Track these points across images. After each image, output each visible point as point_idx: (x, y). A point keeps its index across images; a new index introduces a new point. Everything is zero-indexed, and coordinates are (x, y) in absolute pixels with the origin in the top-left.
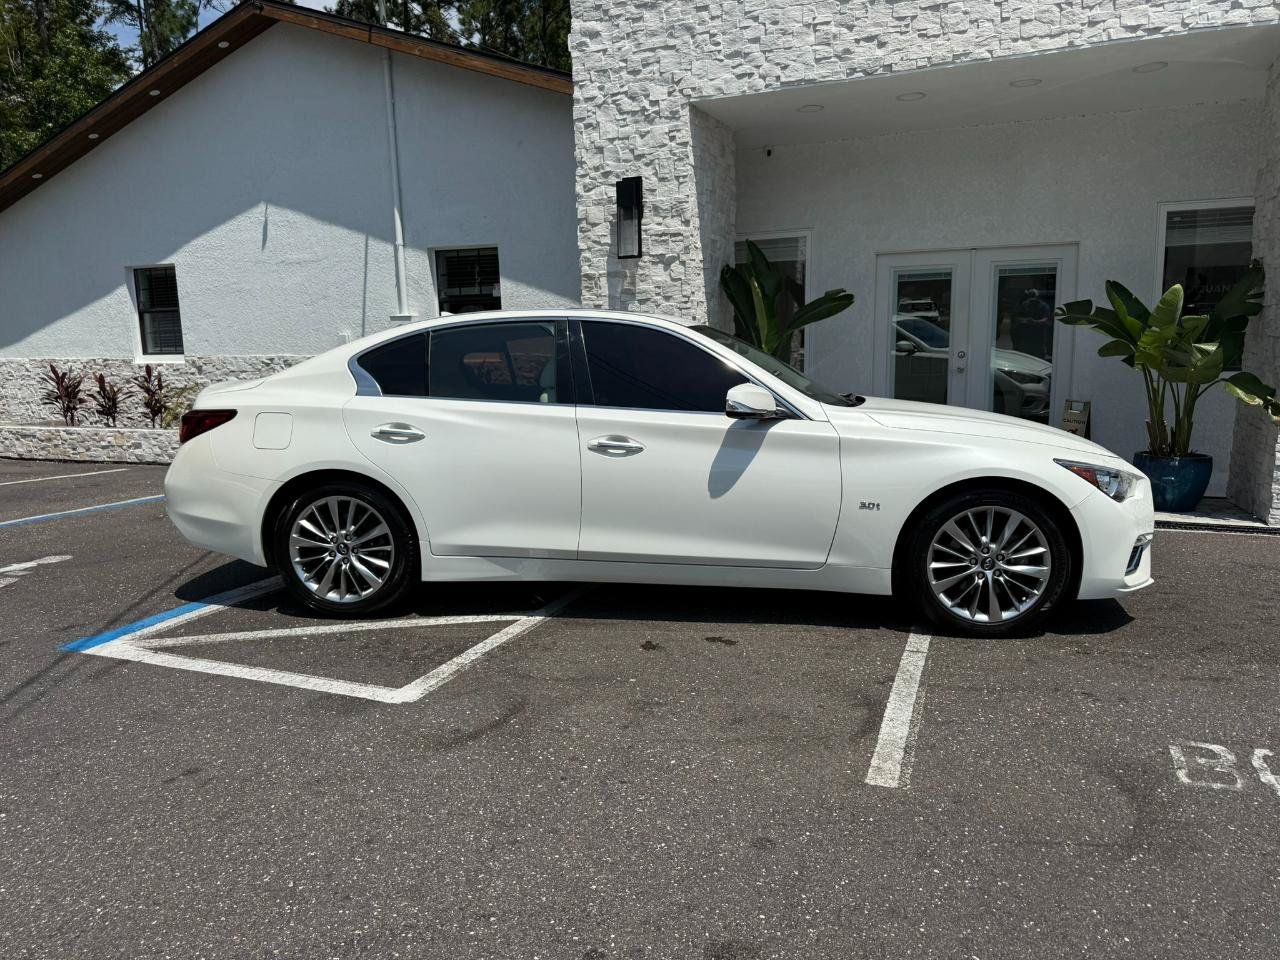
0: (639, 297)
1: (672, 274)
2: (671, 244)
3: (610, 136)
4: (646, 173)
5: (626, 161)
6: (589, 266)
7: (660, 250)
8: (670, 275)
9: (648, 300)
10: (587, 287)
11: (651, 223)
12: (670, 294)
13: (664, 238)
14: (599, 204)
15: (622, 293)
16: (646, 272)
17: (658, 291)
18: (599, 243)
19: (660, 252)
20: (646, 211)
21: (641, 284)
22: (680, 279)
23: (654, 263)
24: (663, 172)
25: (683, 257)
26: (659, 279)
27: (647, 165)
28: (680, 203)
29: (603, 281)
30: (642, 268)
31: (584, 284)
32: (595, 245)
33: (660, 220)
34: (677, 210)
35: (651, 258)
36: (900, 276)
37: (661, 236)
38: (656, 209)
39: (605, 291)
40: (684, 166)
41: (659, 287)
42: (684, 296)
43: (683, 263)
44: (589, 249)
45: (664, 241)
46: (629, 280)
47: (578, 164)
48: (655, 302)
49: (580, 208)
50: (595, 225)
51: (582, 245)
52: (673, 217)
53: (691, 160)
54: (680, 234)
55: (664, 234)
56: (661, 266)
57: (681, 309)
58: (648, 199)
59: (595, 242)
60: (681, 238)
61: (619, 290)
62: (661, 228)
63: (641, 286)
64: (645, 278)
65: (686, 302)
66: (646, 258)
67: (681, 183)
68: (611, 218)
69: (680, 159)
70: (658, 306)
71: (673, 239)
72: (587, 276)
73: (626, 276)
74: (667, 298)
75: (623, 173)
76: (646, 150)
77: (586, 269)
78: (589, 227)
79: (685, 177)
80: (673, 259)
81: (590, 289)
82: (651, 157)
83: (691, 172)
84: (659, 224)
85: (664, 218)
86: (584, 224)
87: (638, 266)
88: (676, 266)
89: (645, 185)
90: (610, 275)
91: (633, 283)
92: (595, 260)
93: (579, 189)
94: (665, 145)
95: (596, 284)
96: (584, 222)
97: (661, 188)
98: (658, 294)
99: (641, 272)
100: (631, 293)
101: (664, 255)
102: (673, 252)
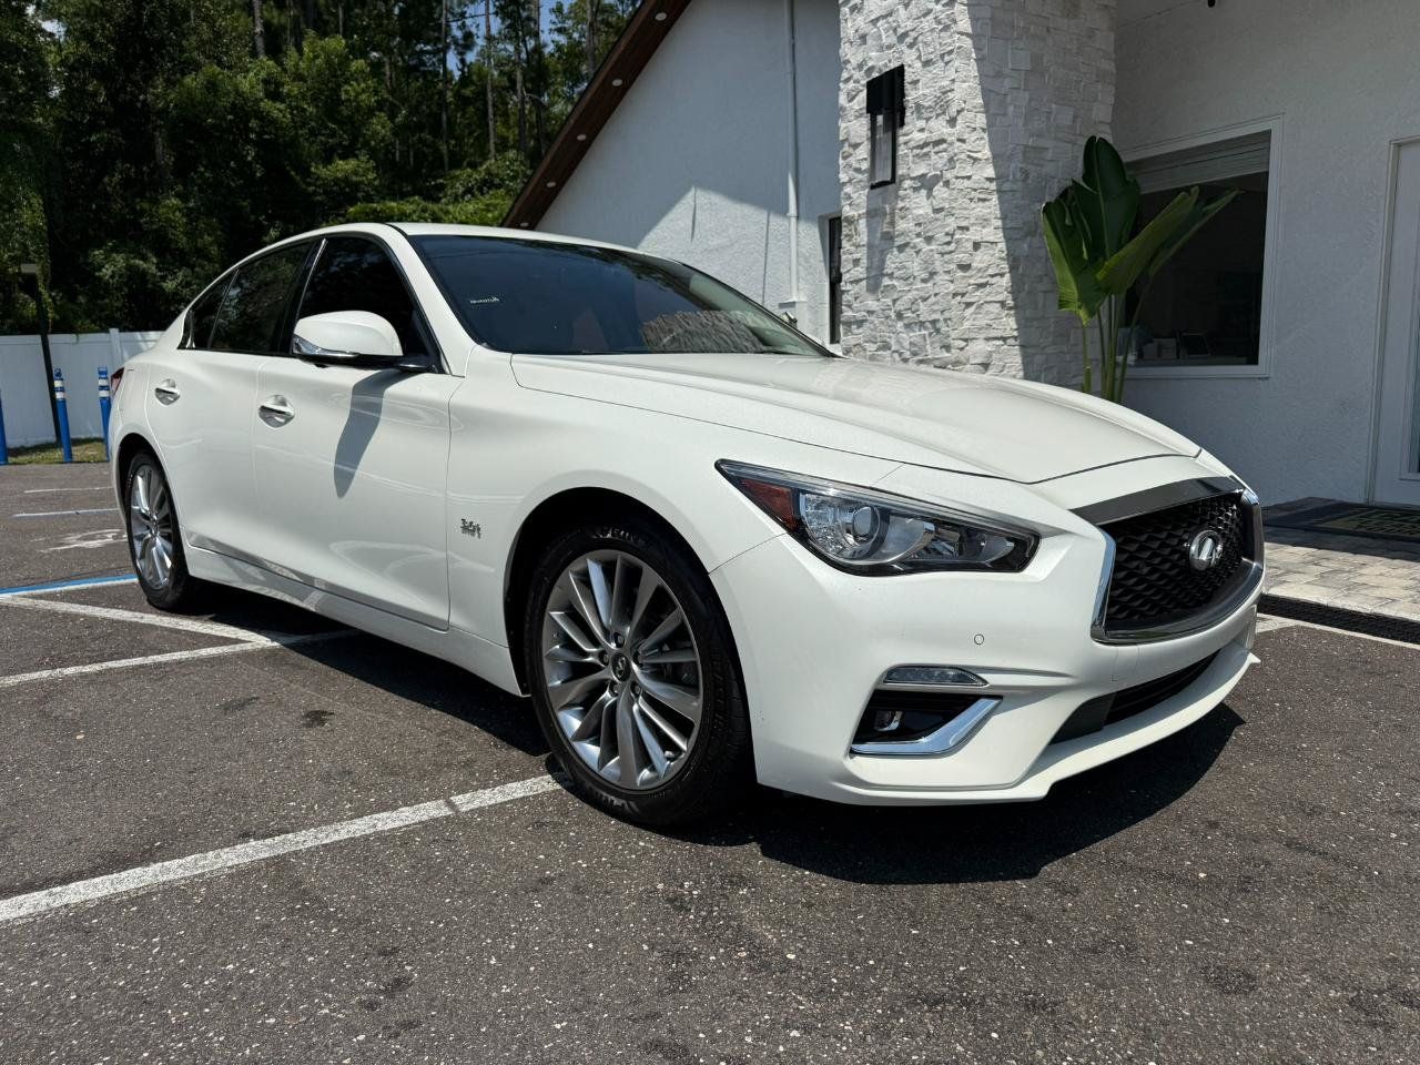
0: (899, 241)
1: (934, 202)
2: (934, 157)
3: (873, 18)
4: (909, 58)
5: (889, 47)
6: (849, 205)
7: (921, 169)
8: (932, 203)
10: (846, 235)
11: (914, 131)
12: (930, 234)
13: (925, 150)
14: (860, 116)
15: (879, 238)
16: (906, 203)
17: (918, 230)
18: (859, 171)
19: (920, 173)
20: (908, 114)
21: (901, 221)
22: (943, 209)
23: (912, 190)
24: (927, 53)
25: (948, 175)
26: (920, 212)
27: (911, 46)
28: (944, 93)
29: (862, 224)
30: (903, 198)
31: (844, 231)
32: (856, 175)
33: (922, 123)
34: (942, 105)
35: (911, 183)
37: (922, 147)
38: (918, 107)
39: (863, 238)
40: (951, 36)
41: (919, 225)
42: (947, 234)
43: (947, 183)
44: (852, 181)
45: (926, 154)
46: (888, 219)
47: (841, 65)
48: (914, 247)
49: (842, 125)
50: (856, 146)
51: (843, 177)
52: (936, 116)
53: (965, 24)
54: (944, 141)
55: (926, 144)
56: (924, 192)
57: (943, 254)
58: (912, 96)
59: (856, 170)
60: (945, 146)
61: (879, 235)
62: (923, 136)
63: (901, 225)
64: (904, 213)
65: (949, 243)
66: (907, 183)
67: (947, 63)
69: (946, 28)
70: (917, 253)
71: (937, 149)
72: (847, 219)
73: (885, 214)
74: (928, 240)
75: (886, 65)
76: (910, 25)
77: (846, 210)
78: (852, 150)
79: (950, 52)
80: (937, 179)
81: (850, 238)
82: (913, 34)
83: (968, 43)
84: (922, 130)
85: (928, 119)
86: (846, 148)
87: (899, 196)
88: (939, 190)
89: (908, 77)
90: (868, 214)
91: (892, 223)
92: (855, 196)
93: (843, 100)
94: (929, 12)
95: (856, 229)
96: (846, 145)
97: (925, 76)
98: (918, 235)
99: (901, 204)
100: (889, 237)
101: (924, 175)
102: (935, 169)
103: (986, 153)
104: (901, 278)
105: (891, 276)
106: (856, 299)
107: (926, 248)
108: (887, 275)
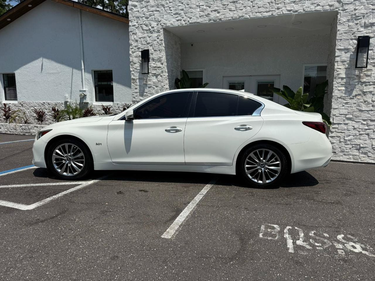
0: (148, 86)
1: (158, 79)
2: (158, 70)
3: (140, 37)
4: (150, 48)
5: (144, 44)
6: (134, 76)
7: (154, 72)
8: (157, 79)
9: (151, 87)
10: (133, 82)
11: (152, 64)
12: (157, 85)
13: (155, 68)
14: (136, 57)
15: (143, 84)
16: (150, 78)
17: (154, 84)
18: (136, 69)
19: (154, 73)
20: (150, 60)
22: (160, 81)
23: (153, 76)
24: (156, 48)
25: (161, 74)
26: (154, 81)
27: (151, 46)
28: (160, 58)
29: (138, 81)
30: (149, 77)
31: (132, 81)
33: (154, 63)
34: (159, 60)
35: (152, 74)
36: (230, 83)
37: (155, 67)
38: (153, 60)
39: (138, 84)
40: (161, 47)
41: (154, 83)
42: (162, 86)
43: (161, 76)
44: (133, 71)
45: (156, 69)
46: (145, 81)
47: (130, 45)
48: (153, 87)
49: (131, 58)
50: (135, 63)
51: (131, 69)
52: (158, 62)
53: (164, 45)
54: (160, 67)
56: (155, 77)
57: (161, 90)
58: (151, 56)
59: (135, 69)
61: (143, 83)
62: (155, 65)
63: (149, 83)
64: (150, 80)
65: (162, 88)
66: (150, 74)
67: (160, 52)
68: (140, 62)
69: (160, 45)
70: (154, 89)
72: (133, 79)
73: (144, 79)
74: (157, 87)
75: (143, 48)
76: (150, 41)
77: (132, 77)
78: (134, 64)
79: (162, 50)
80: (158, 75)
81: (134, 83)
82: (152, 44)
83: (164, 48)
84: (154, 64)
85: (156, 62)
86: (132, 63)
87: (148, 76)
88: (159, 77)
89: (150, 52)
90: (139, 79)
91: (146, 82)
92: (135, 74)
93: (130, 52)
94: (156, 40)
95: (136, 81)
96: (132, 62)
97: (155, 53)
98: (154, 85)
99: (149, 78)
100: (146, 85)
101: (155, 73)
102: (158, 73)
103: (167, 71)
104: (150, 94)
105: (147, 93)
106: (136, 96)
107: (156, 88)
108: (145, 92)
